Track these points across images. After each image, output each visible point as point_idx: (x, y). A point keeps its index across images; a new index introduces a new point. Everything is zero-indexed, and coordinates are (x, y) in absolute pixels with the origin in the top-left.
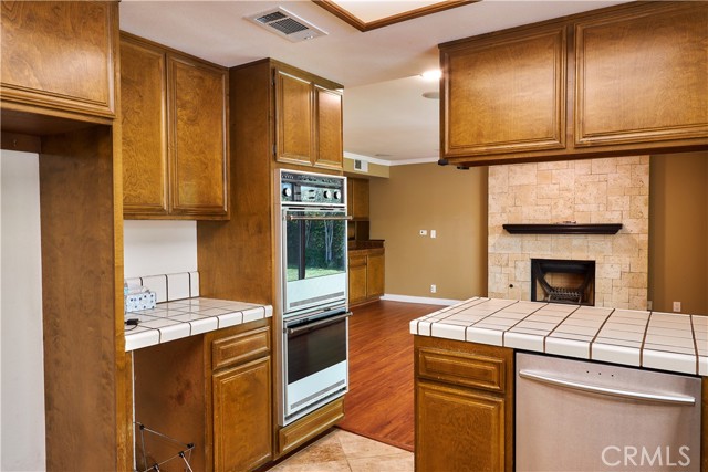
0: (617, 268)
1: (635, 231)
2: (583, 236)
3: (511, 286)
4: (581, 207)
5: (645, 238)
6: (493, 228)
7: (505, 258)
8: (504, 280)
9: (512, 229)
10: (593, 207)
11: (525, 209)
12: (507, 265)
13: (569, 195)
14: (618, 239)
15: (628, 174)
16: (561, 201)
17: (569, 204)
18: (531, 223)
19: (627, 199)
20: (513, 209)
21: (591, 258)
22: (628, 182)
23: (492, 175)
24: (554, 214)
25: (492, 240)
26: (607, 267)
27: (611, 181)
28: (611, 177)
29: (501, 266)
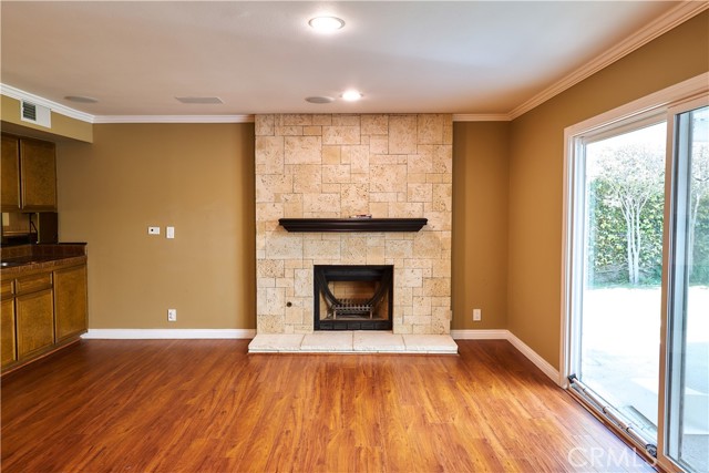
0: (418, 273)
1: (438, 227)
2: (379, 234)
3: (289, 304)
4: (378, 197)
5: (448, 235)
6: (264, 223)
7: (281, 265)
8: (280, 296)
9: (290, 225)
10: (391, 197)
11: (307, 198)
12: (283, 276)
13: (363, 180)
14: (420, 237)
15: (430, 156)
16: (353, 188)
17: (362, 192)
18: (315, 216)
19: (429, 187)
20: (290, 197)
21: (389, 262)
22: (429, 167)
23: (261, 147)
24: (344, 204)
25: (261, 241)
26: (408, 272)
27: (411, 164)
28: (411, 158)
29: (275, 277)
